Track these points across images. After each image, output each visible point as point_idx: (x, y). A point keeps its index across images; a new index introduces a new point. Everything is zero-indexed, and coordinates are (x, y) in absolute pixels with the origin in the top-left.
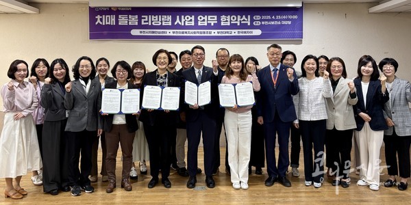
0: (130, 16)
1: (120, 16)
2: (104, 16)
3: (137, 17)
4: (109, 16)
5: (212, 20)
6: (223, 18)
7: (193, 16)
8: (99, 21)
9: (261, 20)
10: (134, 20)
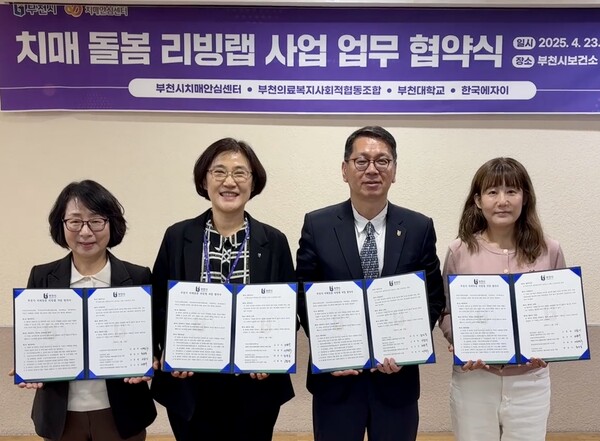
0: (125, 36)
1: (93, 36)
2: (42, 35)
3: (145, 37)
4: (59, 36)
5: (383, 48)
6: (418, 42)
7: (323, 38)
8: (26, 51)
9: (536, 52)
10: (136, 48)
